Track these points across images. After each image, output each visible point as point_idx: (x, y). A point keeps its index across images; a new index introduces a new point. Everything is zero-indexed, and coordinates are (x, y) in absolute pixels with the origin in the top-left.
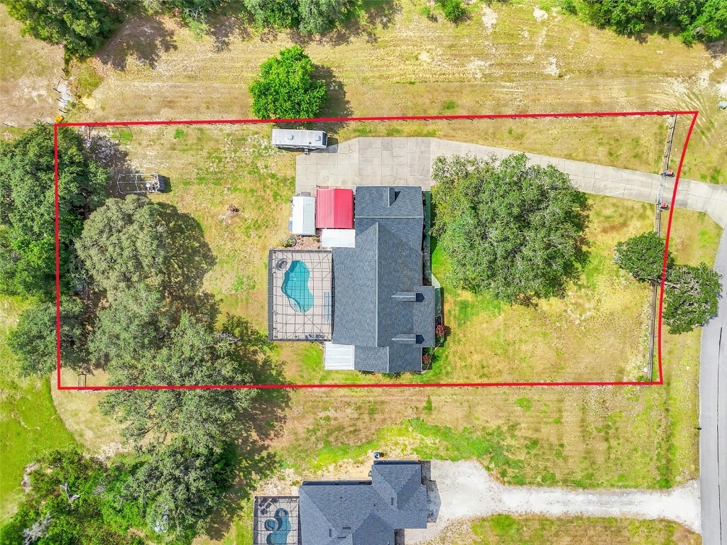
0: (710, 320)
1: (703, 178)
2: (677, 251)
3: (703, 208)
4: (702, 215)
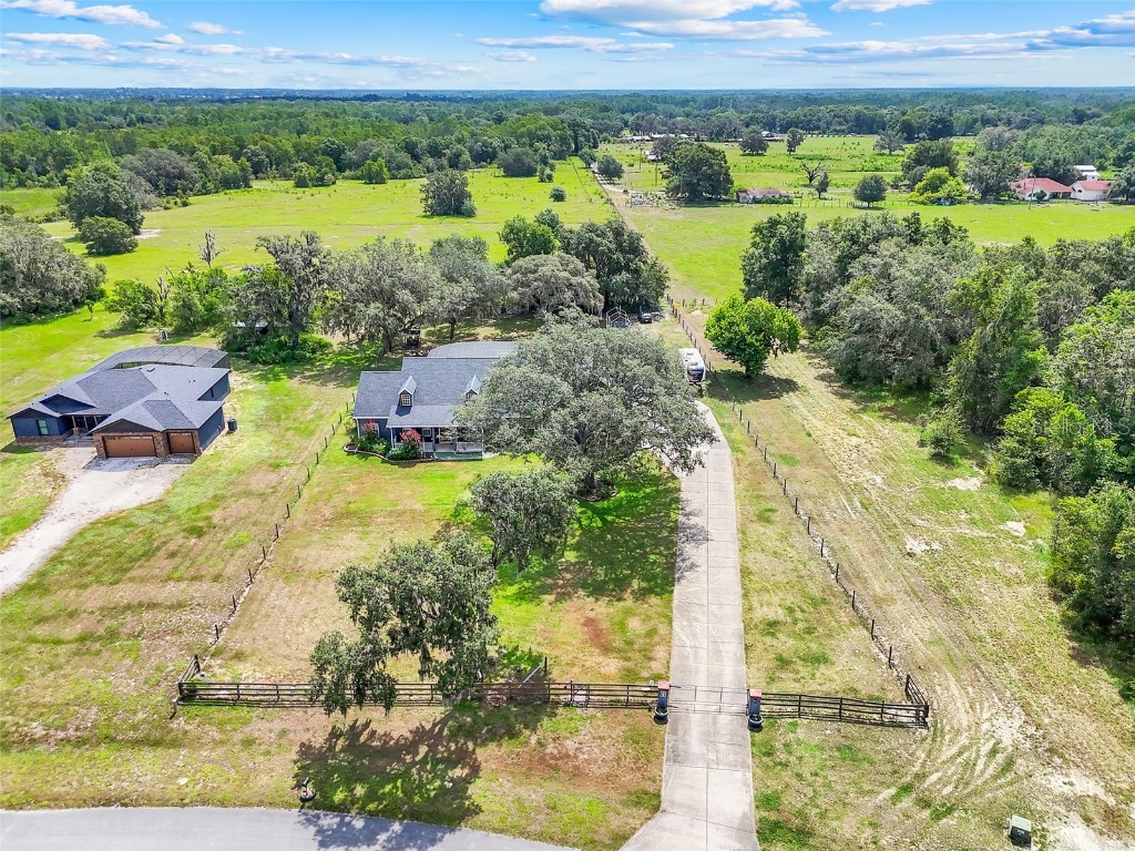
0: (312, 829)
1: (766, 801)
2: (539, 743)
3: (672, 803)
4: (651, 802)
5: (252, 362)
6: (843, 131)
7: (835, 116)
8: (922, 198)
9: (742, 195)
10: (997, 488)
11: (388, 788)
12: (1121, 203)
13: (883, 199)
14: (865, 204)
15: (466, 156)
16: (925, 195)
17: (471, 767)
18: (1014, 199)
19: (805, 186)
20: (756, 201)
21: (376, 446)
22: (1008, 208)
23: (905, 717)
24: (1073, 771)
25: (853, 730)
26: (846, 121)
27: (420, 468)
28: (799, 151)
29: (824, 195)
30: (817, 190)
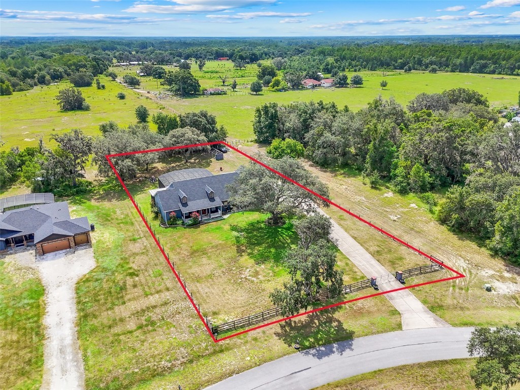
0: (311, 356)
1: (424, 302)
4: (397, 313)
5: (59, 197)
6: (212, 59)
7: (207, 52)
8: (274, 89)
9: (205, 92)
10: (399, 194)
11: (319, 336)
12: (338, 87)
13: (262, 90)
14: (255, 93)
15: (48, 77)
16: (275, 88)
17: (337, 321)
18: (303, 88)
19: (222, 86)
20: (211, 94)
21: (178, 222)
22: (304, 92)
23: (437, 268)
24: (485, 269)
25: (427, 275)
26: (212, 54)
27: (203, 227)
28: (204, 69)
29: (235, 90)
30: (232, 88)
